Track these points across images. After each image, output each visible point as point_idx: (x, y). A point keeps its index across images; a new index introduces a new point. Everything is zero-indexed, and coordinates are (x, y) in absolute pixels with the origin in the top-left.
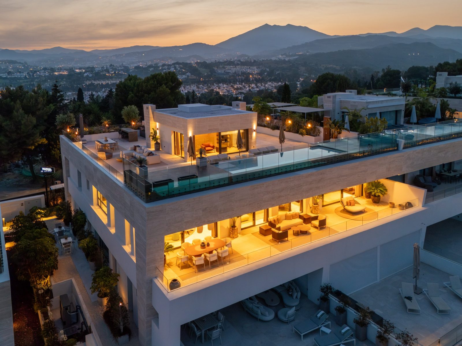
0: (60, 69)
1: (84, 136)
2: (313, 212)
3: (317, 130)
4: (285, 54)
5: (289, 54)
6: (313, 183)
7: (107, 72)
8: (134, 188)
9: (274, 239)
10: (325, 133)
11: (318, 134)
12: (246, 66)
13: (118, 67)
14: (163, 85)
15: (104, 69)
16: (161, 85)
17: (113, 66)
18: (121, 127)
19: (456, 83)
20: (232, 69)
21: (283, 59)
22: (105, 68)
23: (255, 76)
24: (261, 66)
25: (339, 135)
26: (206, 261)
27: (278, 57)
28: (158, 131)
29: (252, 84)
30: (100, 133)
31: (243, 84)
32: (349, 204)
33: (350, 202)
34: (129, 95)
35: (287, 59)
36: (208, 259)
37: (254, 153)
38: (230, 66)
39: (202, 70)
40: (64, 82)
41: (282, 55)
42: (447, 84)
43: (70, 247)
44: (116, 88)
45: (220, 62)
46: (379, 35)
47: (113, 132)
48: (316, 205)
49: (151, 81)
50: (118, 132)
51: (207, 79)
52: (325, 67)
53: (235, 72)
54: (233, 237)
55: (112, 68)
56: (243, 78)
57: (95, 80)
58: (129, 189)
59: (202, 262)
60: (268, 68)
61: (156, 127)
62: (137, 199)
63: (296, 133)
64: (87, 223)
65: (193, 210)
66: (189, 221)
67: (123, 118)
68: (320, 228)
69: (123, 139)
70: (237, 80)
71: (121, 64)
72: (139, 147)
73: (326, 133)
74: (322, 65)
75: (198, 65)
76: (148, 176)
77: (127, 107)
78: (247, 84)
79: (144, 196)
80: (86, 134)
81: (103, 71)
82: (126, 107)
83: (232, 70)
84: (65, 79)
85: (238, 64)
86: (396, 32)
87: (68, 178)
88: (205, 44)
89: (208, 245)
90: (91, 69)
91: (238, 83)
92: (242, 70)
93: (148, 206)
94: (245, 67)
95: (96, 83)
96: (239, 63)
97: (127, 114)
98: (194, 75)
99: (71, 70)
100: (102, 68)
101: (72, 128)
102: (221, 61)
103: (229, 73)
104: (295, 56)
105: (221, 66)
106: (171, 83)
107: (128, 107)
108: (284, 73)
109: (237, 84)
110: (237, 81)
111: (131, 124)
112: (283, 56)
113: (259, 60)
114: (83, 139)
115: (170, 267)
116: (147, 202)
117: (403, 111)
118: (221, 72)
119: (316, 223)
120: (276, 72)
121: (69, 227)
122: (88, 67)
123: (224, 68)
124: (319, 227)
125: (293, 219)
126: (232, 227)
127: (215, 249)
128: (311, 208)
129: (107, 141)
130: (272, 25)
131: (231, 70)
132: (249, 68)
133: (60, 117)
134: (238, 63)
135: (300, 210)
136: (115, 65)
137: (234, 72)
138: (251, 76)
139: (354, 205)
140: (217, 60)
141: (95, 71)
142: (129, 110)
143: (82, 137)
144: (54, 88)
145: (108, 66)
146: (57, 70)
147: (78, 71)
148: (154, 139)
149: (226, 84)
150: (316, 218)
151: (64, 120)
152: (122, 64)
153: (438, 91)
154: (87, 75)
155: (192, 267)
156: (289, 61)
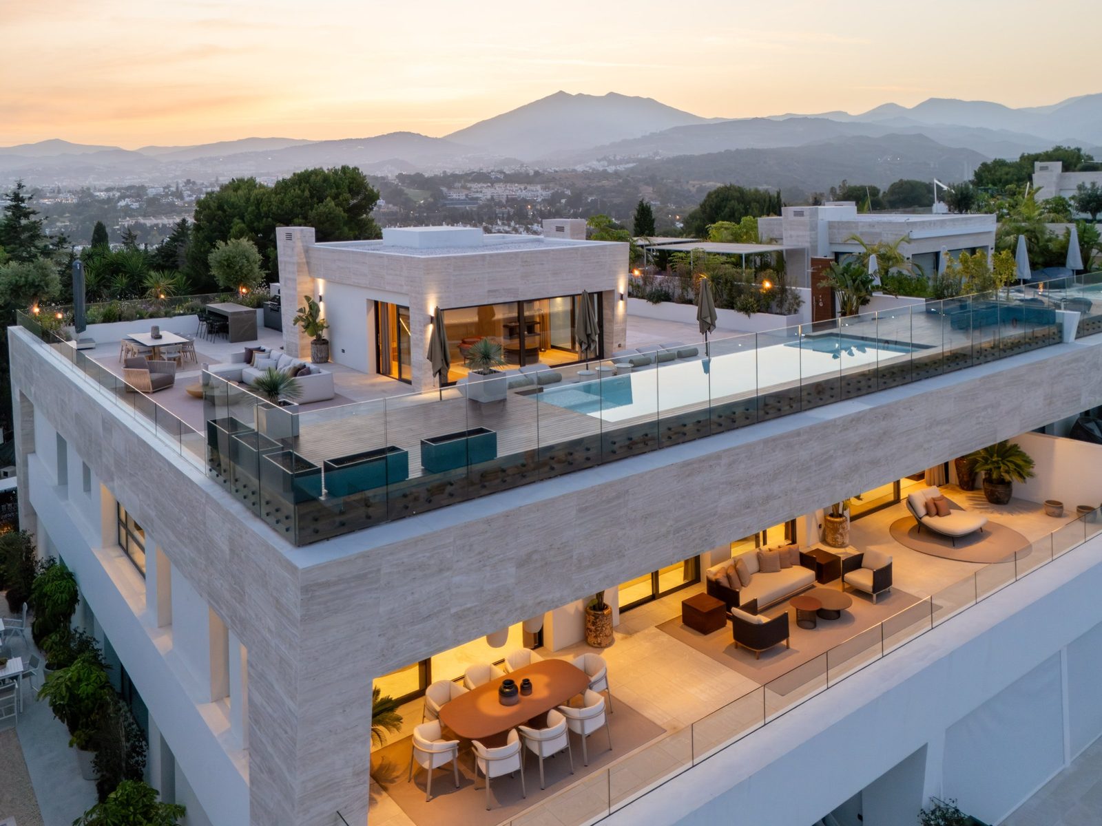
0: (56, 191)
1: (88, 326)
2: (829, 539)
3: (790, 297)
4: (604, 159)
5: (614, 157)
6: (862, 448)
7: (177, 198)
8: (245, 486)
9: (739, 644)
10: (817, 305)
11: (795, 307)
12: (516, 185)
13: (206, 187)
14: (329, 199)
15: (169, 191)
16: (321, 200)
17: (194, 183)
18: (206, 300)
19: (1093, 184)
20: (484, 190)
21: (601, 169)
22: (172, 189)
23: (538, 207)
24: (551, 185)
25: (861, 308)
26: (529, 757)
27: (589, 164)
28: (322, 305)
29: (533, 225)
30: (141, 318)
31: (513, 223)
32: (933, 510)
33: (935, 504)
34: (231, 228)
35: (611, 169)
36: (535, 748)
37: (631, 362)
38: (479, 183)
39: (411, 192)
40: (64, 222)
41: (599, 160)
42: (1061, 190)
43: (14, 695)
44: (196, 211)
45: (457, 174)
46: (813, 117)
47: (180, 315)
48: (837, 517)
49: (295, 190)
50: (196, 316)
51: (425, 214)
52: (696, 186)
53: (492, 197)
54: (600, 644)
55: (191, 190)
56: (512, 211)
57: (145, 216)
58: (226, 490)
59: (515, 764)
60: (568, 188)
61: (315, 290)
62: (259, 529)
63: (728, 308)
64: (78, 608)
65: (485, 566)
66: (469, 609)
67: (214, 276)
68: (877, 596)
69: (210, 336)
70: (496, 214)
71: (213, 179)
72: (264, 351)
73: (821, 304)
74: (691, 182)
75: (403, 183)
76: (301, 438)
77: (227, 244)
78: (522, 224)
79: (287, 518)
80: (93, 322)
81: (167, 195)
82: (223, 244)
83: (485, 193)
84: (67, 215)
85: (498, 180)
86: (846, 113)
87: (30, 458)
88: (419, 135)
89: (527, 685)
90: (137, 192)
91: (499, 222)
92: (507, 192)
93: (307, 559)
94: (516, 187)
95: (149, 222)
96: (502, 177)
97: (226, 263)
98: (394, 205)
99: (85, 193)
100: (165, 188)
101: (50, 305)
102: (457, 172)
103: (477, 199)
104: (628, 163)
105: (458, 185)
106: (347, 195)
107: (229, 242)
108: (605, 200)
109: (497, 224)
110: (497, 217)
111: (238, 292)
112: (602, 163)
113: (547, 171)
114: (83, 335)
115: (385, 789)
116: (301, 542)
117: (992, 249)
118: (457, 197)
119: (863, 578)
120: (587, 198)
121: (21, 618)
122: (129, 187)
123: (464, 187)
124: (874, 592)
125: (783, 570)
126: (594, 608)
127: (556, 705)
128: (820, 526)
129: (160, 337)
130: (574, 94)
131: (481, 192)
132: (525, 188)
133: (10, 270)
134: (499, 176)
135: (787, 537)
136: (199, 182)
137: (489, 197)
138: (529, 207)
139: (949, 514)
140: (449, 172)
141: (147, 194)
142: (230, 251)
143: (81, 329)
144: (14, 203)
145: (181, 185)
146: (50, 193)
147: (103, 195)
148: (311, 327)
149: (471, 225)
150: (856, 563)
151: (23, 279)
152: (217, 180)
153: (1048, 206)
154: (127, 206)
155: (471, 782)
156: (616, 173)
